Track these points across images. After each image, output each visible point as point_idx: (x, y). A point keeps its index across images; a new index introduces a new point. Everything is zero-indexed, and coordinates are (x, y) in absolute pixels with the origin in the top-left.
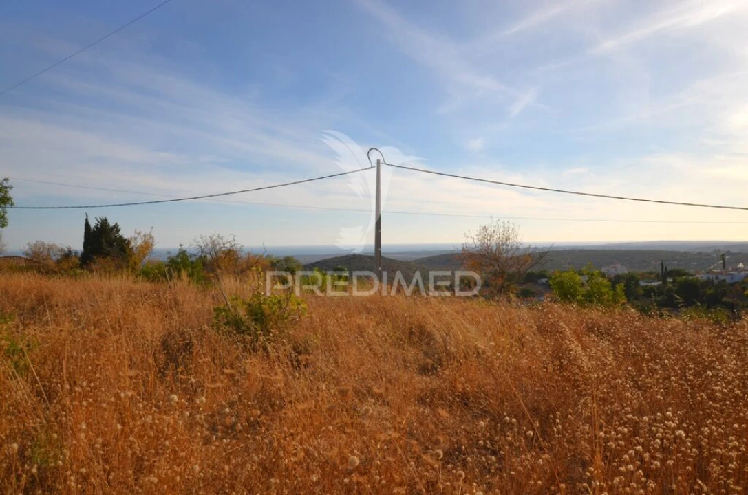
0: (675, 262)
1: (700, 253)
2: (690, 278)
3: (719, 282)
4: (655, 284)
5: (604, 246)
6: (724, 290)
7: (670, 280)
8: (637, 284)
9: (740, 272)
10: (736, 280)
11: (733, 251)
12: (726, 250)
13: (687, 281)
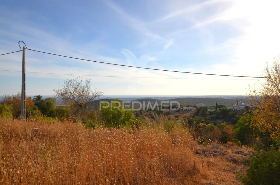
0: (223, 102)
1: (232, 99)
2: (225, 108)
3: (235, 110)
4: (213, 110)
5: (200, 96)
6: (236, 113)
7: (218, 109)
8: (206, 110)
9: (242, 106)
10: (241, 109)
11: (243, 99)
12: (241, 98)
13: (223, 109)
